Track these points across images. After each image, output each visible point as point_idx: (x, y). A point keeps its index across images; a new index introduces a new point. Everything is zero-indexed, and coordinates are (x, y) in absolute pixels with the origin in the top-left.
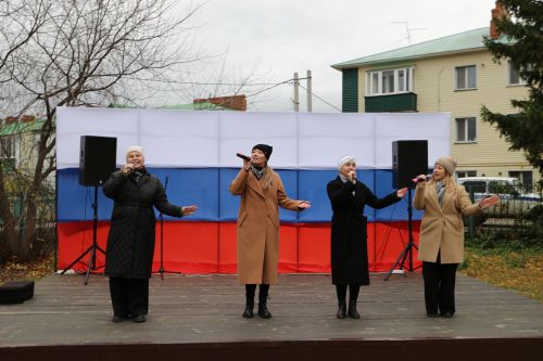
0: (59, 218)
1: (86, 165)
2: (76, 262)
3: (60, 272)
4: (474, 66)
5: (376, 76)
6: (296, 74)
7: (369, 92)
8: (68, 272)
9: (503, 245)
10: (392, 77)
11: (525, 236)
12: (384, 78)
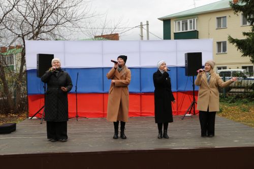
0: (28, 93)
1: (39, 67)
2: (37, 113)
3: (30, 118)
4: (226, 17)
5: (179, 23)
6: (141, 23)
7: (176, 31)
8: (34, 118)
9: (239, 101)
10: (186, 24)
11: (249, 96)
12: (183, 24)
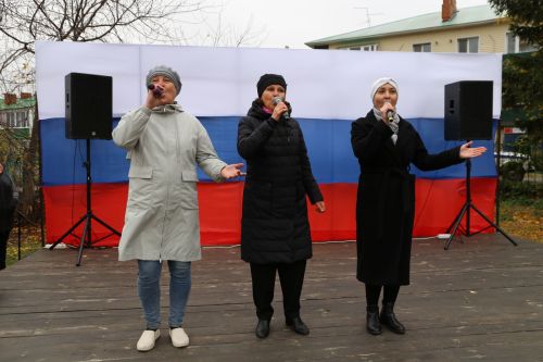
0: (44, 181)
1: (72, 114)
2: (66, 235)
3: (48, 246)
4: (429, 44)
8: (59, 246)
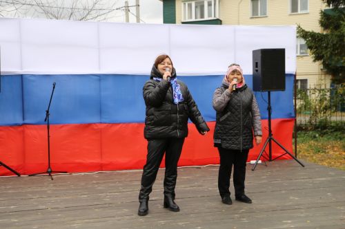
5: (190, 6)
6: (126, 2)
7: (185, 18)
9: (303, 135)
10: (202, 7)
11: (318, 128)
12: (196, 7)
